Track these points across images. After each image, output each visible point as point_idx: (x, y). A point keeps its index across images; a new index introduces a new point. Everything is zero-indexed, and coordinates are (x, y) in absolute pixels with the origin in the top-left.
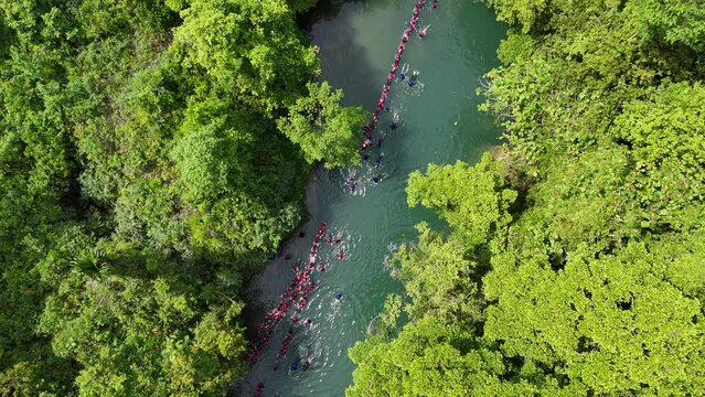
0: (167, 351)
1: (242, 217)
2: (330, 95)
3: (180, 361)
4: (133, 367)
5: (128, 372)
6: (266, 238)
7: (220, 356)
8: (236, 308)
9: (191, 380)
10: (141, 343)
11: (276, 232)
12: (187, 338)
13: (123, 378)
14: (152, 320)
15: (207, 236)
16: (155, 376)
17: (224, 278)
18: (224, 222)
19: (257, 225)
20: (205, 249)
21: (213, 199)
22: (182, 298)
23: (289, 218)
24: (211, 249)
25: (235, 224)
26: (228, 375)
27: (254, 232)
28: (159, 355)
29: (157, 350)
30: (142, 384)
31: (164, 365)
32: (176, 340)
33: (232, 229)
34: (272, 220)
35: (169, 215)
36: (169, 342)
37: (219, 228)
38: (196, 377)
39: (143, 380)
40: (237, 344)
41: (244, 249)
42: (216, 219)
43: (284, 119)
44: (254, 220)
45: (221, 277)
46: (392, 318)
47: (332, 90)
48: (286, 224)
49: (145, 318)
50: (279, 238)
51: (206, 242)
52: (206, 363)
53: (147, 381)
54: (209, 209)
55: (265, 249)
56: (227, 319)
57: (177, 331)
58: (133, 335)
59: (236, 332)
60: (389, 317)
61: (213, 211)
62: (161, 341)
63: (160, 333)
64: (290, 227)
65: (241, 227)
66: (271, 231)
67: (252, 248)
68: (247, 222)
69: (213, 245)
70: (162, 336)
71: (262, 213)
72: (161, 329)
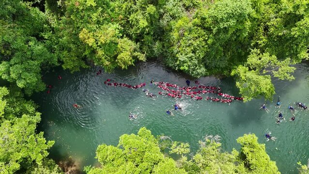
0: (112, 26)
1: (196, 45)
2: (287, 73)
3: (111, 33)
4: (100, 9)
5: (97, 7)
6: (184, 62)
7: (117, 55)
8: (142, 57)
9: (103, 42)
10: (112, 11)
11: (189, 66)
12: (121, 35)
13: (94, 4)
14: (126, 13)
15: (178, 29)
16: (98, 22)
17: (157, 45)
18: (189, 36)
19: (191, 54)
20: (171, 30)
21: (203, 25)
22: (146, 24)
23: (198, 71)
24: (171, 34)
25: (190, 42)
26: (107, 63)
27: (186, 54)
28: (108, 22)
29: (111, 20)
30: (93, 17)
31: (105, 26)
32: (118, 29)
33: (186, 41)
34: (196, 62)
35: (184, 5)
36: (117, 25)
37: (186, 34)
38: (105, 44)
39: (94, 16)
40: (125, 63)
41: (176, 51)
42: (190, 31)
44: (194, 52)
45: (157, 43)
46: (176, 150)
47: (291, 74)
48: (194, 70)
49: (126, 9)
50: (187, 68)
51: (175, 30)
52: (111, 48)
53: (95, 19)
54: (195, 25)
55: (178, 63)
56: (136, 54)
57: (123, 28)
58: (116, 5)
59: (131, 61)
60: (176, 148)
61: (195, 27)
62: (116, 21)
63: (120, 19)
64: (192, 73)
65: (189, 46)
66: (189, 63)
67: (177, 55)
68: (192, 48)
69: (175, 34)
70: (118, 21)
71: (200, 55)
72: (122, 19)
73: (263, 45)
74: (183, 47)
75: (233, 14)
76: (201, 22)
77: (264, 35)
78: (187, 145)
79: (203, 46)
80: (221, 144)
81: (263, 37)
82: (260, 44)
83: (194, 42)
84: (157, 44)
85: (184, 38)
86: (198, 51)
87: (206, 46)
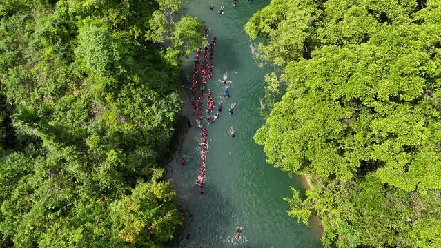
1: (141, 100)
7: (157, 199)
8: (159, 173)
10: (90, 212)
11: (169, 111)
18: (129, 108)
19: (153, 107)
20: (120, 133)
21: (114, 89)
23: (175, 101)
24: (125, 133)
25: (137, 108)
27: (153, 113)
28: (107, 216)
29: (105, 213)
33: (136, 112)
34: (163, 101)
36: (112, 206)
37: (126, 112)
41: (150, 127)
42: (123, 107)
43: (149, 31)
48: (174, 106)
51: (120, 127)
53: (103, 230)
54: (114, 99)
55: (164, 126)
56: (154, 181)
59: (164, 183)
61: (117, 100)
62: (106, 208)
63: (103, 203)
64: (177, 109)
65: (142, 109)
66: (165, 110)
67: (155, 125)
68: (145, 105)
69: (126, 128)
70: (106, 205)
71: (154, 95)
72: (103, 199)
73: (139, 31)
74: (144, 116)
75: (104, 44)
76: (111, 92)
77: (128, 30)
78: (267, 76)
79: (143, 91)
80: (260, 44)
81: (131, 31)
82: (139, 34)
83: (138, 102)
84: (140, 152)
85: (132, 116)
86: (150, 98)
87: (143, 86)
